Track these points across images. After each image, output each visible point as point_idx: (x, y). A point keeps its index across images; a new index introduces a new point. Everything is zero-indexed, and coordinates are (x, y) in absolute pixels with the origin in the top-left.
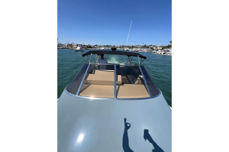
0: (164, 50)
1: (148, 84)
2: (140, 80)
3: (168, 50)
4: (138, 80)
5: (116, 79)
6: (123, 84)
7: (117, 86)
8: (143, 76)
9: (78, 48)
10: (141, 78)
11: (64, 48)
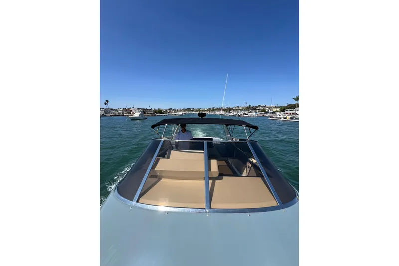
0: (286, 112)
1: (269, 176)
2: (252, 168)
3: (294, 112)
4: (249, 167)
5: (209, 167)
6: (221, 176)
7: (211, 182)
8: (257, 160)
9: (137, 114)
10: (254, 165)
11: (115, 115)
